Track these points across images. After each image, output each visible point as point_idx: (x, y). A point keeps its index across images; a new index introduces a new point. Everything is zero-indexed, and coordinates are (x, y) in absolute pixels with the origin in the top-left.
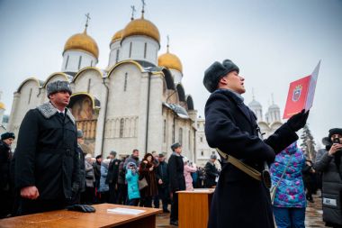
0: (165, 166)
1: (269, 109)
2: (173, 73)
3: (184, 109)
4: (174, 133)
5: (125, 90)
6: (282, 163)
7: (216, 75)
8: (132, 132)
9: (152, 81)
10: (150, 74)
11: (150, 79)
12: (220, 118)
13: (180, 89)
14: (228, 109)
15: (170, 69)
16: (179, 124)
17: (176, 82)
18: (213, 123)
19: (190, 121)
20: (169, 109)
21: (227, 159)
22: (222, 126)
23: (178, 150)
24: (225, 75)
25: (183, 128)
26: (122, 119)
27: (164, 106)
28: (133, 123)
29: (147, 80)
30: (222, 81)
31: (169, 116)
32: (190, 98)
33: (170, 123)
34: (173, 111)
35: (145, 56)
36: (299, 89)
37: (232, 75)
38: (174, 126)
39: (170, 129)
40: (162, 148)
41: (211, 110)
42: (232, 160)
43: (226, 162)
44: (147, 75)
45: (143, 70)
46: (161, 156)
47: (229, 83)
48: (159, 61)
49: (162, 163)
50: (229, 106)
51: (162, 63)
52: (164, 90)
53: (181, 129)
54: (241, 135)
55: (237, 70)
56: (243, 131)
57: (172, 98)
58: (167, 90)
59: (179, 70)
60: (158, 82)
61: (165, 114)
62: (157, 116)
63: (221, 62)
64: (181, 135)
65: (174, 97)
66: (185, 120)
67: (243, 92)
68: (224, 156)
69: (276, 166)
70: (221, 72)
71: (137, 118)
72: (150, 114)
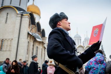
0: (27, 68)
1: (85, 39)
2: (35, 16)
3: (40, 36)
4: (33, 49)
5: (6, 23)
6: (97, 68)
7: (55, 20)
8: (8, 48)
9: (23, 19)
10: (22, 15)
11: (21, 18)
12: (55, 43)
13: (38, 25)
14: (60, 38)
15: (33, 14)
16: (37, 45)
17: (36, 21)
18: (51, 45)
19: (43, 43)
20: (31, 35)
21: (58, 65)
22: (56, 48)
23: (36, 59)
24: (61, 20)
25: (39, 47)
26: (3, 40)
27: (28, 34)
28: (9, 42)
29: (20, 18)
30: (59, 23)
31: (31, 40)
32: (43, 30)
33: (32, 43)
34: (34, 37)
35: (20, 5)
36: (97, 30)
37: (64, 21)
38: (33, 45)
39: (31, 47)
40: (26, 57)
41: (51, 38)
42: (60, 65)
43: (58, 66)
44: (20, 15)
45: (18, 12)
46: (25, 62)
47: (62, 25)
48: (28, 8)
49: (25, 66)
50: (61, 37)
51: (29, 10)
52: (29, 25)
53: (37, 47)
54: (65, 52)
55: (67, 18)
56: (67, 50)
57: (33, 30)
58: (31, 25)
59: (39, 14)
60: (26, 20)
61: (29, 38)
62: (24, 40)
63: (59, 14)
64: (37, 51)
65: (35, 29)
66: (40, 42)
67: (69, 29)
68: (57, 63)
69: (94, 70)
70: (58, 19)
71: (12, 39)
72: (20, 37)
